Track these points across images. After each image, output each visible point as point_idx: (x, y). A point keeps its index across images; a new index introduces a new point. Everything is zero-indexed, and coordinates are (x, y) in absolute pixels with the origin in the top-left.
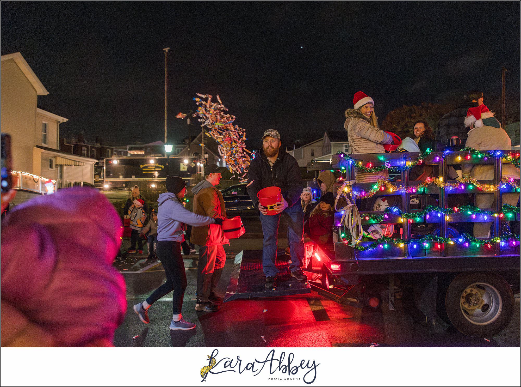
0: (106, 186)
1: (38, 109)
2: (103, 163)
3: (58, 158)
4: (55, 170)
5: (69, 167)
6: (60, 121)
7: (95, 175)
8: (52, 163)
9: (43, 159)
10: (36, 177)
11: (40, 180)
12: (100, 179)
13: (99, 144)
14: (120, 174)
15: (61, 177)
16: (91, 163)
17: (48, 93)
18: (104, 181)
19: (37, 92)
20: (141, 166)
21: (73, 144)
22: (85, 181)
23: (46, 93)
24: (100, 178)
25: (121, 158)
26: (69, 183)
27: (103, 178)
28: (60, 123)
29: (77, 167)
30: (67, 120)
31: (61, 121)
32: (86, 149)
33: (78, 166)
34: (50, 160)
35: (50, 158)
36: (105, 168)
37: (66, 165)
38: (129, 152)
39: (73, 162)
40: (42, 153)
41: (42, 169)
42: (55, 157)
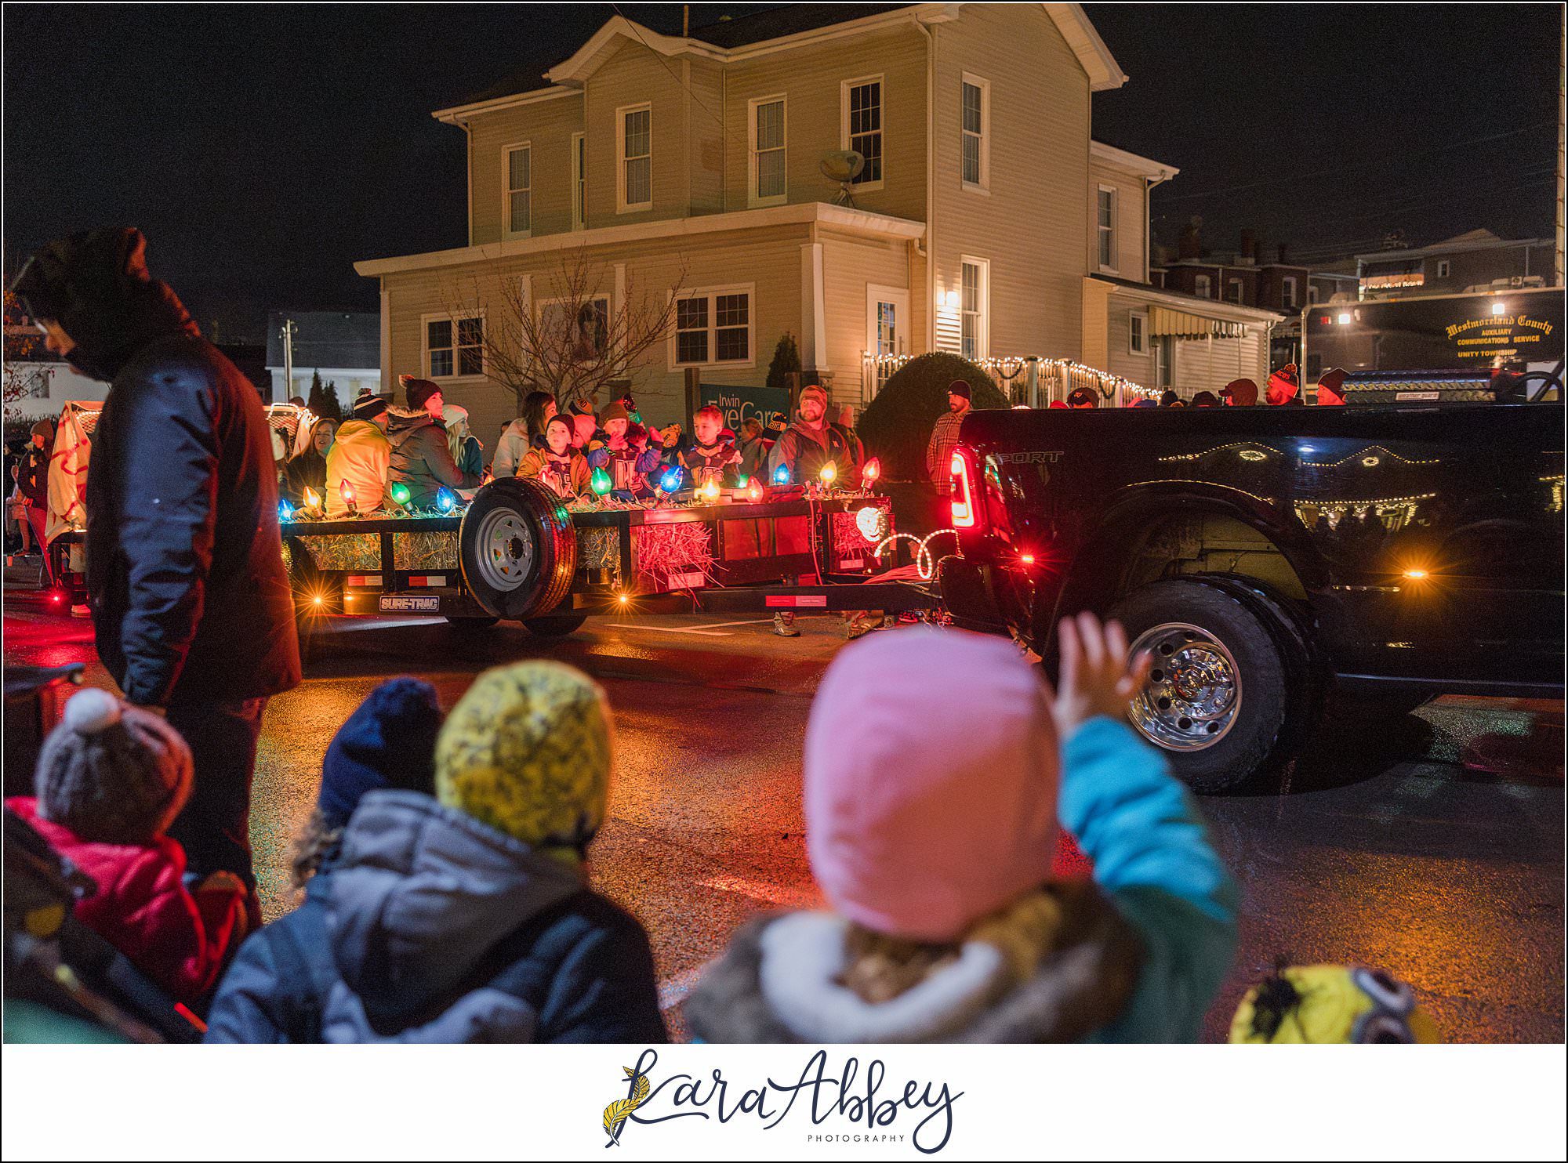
1: (1093, 142)
2: (1299, 324)
3: (1159, 312)
4: (1148, 355)
5: (1192, 342)
6: (1151, 179)
8: (1139, 332)
9: (1114, 317)
11: (1118, 387)
13: (1251, 261)
16: (1261, 326)
17: (1126, 79)
19: (1091, 82)
20: (1452, 330)
21: (1166, 268)
23: (1120, 80)
25: (1350, 303)
28: (1153, 185)
29: (1220, 340)
30: (1177, 171)
31: (1157, 179)
32: (1207, 280)
33: (1223, 336)
34: (1134, 319)
35: (1132, 314)
36: (1303, 344)
37: (1181, 337)
38: (1361, 280)
39: (1209, 324)
40: (1109, 296)
41: (1109, 347)
42: (1148, 309)
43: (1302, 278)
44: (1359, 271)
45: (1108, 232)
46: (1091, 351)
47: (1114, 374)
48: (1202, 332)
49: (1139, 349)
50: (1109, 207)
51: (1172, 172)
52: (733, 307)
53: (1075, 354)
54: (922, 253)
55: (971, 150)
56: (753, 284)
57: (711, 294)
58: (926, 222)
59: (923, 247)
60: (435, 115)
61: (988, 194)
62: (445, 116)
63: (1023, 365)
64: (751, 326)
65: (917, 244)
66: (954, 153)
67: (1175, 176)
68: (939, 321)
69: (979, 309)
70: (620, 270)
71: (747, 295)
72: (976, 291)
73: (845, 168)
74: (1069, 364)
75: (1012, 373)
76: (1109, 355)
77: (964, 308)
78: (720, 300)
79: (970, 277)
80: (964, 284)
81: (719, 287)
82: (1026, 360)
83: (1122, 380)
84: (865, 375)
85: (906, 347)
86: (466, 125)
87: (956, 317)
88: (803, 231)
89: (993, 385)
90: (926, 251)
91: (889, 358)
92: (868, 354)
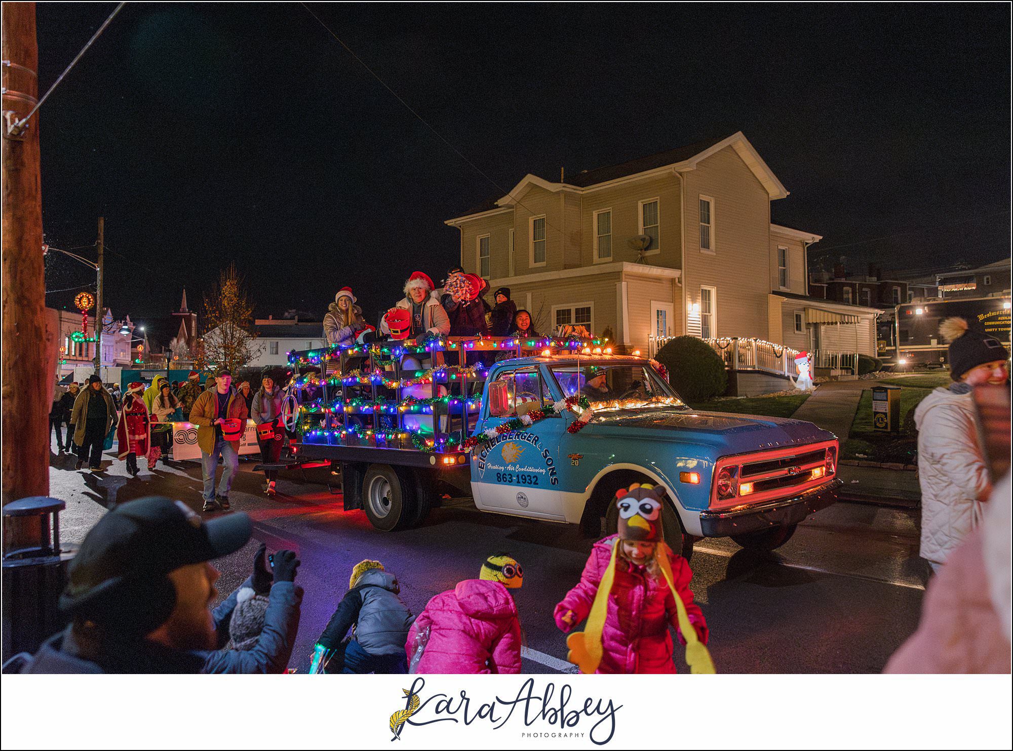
0: (902, 362)
1: (772, 225)
2: (894, 314)
3: (810, 311)
4: (805, 333)
5: (830, 326)
6: (807, 242)
7: (878, 339)
8: (800, 321)
9: (784, 314)
10: (778, 348)
11: (784, 352)
12: (887, 348)
13: (875, 279)
14: (931, 336)
15: (817, 345)
16: (871, 316)
17: (788, 193)
18: (898, 351)
19: (770, 196)
20: (982, 317)
21: (827, 284)
22: (860, 353)
23: (785, 194)
24: (889, 345)
25: (931, 302)
26: (833, 358)
27: (895, 345)
28: (808, 245)
29: (845, 325)
30: (821, 237)
31: (810, 242)
32: (850, 290)
33: (847, 323)
34: (797, 315)
35: (796, 312)
36: (897, 325)
37: (824, 323)
38: (940, 288)
39: (838, 317)
40: (783, 303)
41: (783, 331)
42: (804, 309)
43: (903, 287)
44: (937, 283)
45: (784, 270)
46: (771, 333)
47: (783, 345)
48: (834, 321)
49: (800, 330)
50: (784, 257)
51: (818, 238)
52: (583, 314)
53: (763, 334)
54: (680, 285)
55: (705, 232)
56: (593, 302)
57: (573, 307)
58: (681, 269)
59: (680, 282)
60: (446, 222)
61: (715, 254)
62: (450, 223)
63: (732, 342)
64: (592, 322)
65: (677, 280)
66: (697, 235)
67: (820, 240)
68: (689, 319)
69: (711, 312)
70: (529, 296)
71: (590, 308)
72: (709, 303)
73: (641, 244)
74: (755, 340)
75: (725, 345)
76: (783, 334)
77: (702, 312)
78: (577, 310)
79: (706, 296)
80: (702, 300)
81: (576, 304)
82: (732, 339)
83: (786, 348)
84: (650, 347)
85: (672, 332)
86: (460, 226)
87: (698, 317)
88: (617, 276)
89: (714, 353)
90: (681, 284)
91: (662, 338)
92: (652, 336)
